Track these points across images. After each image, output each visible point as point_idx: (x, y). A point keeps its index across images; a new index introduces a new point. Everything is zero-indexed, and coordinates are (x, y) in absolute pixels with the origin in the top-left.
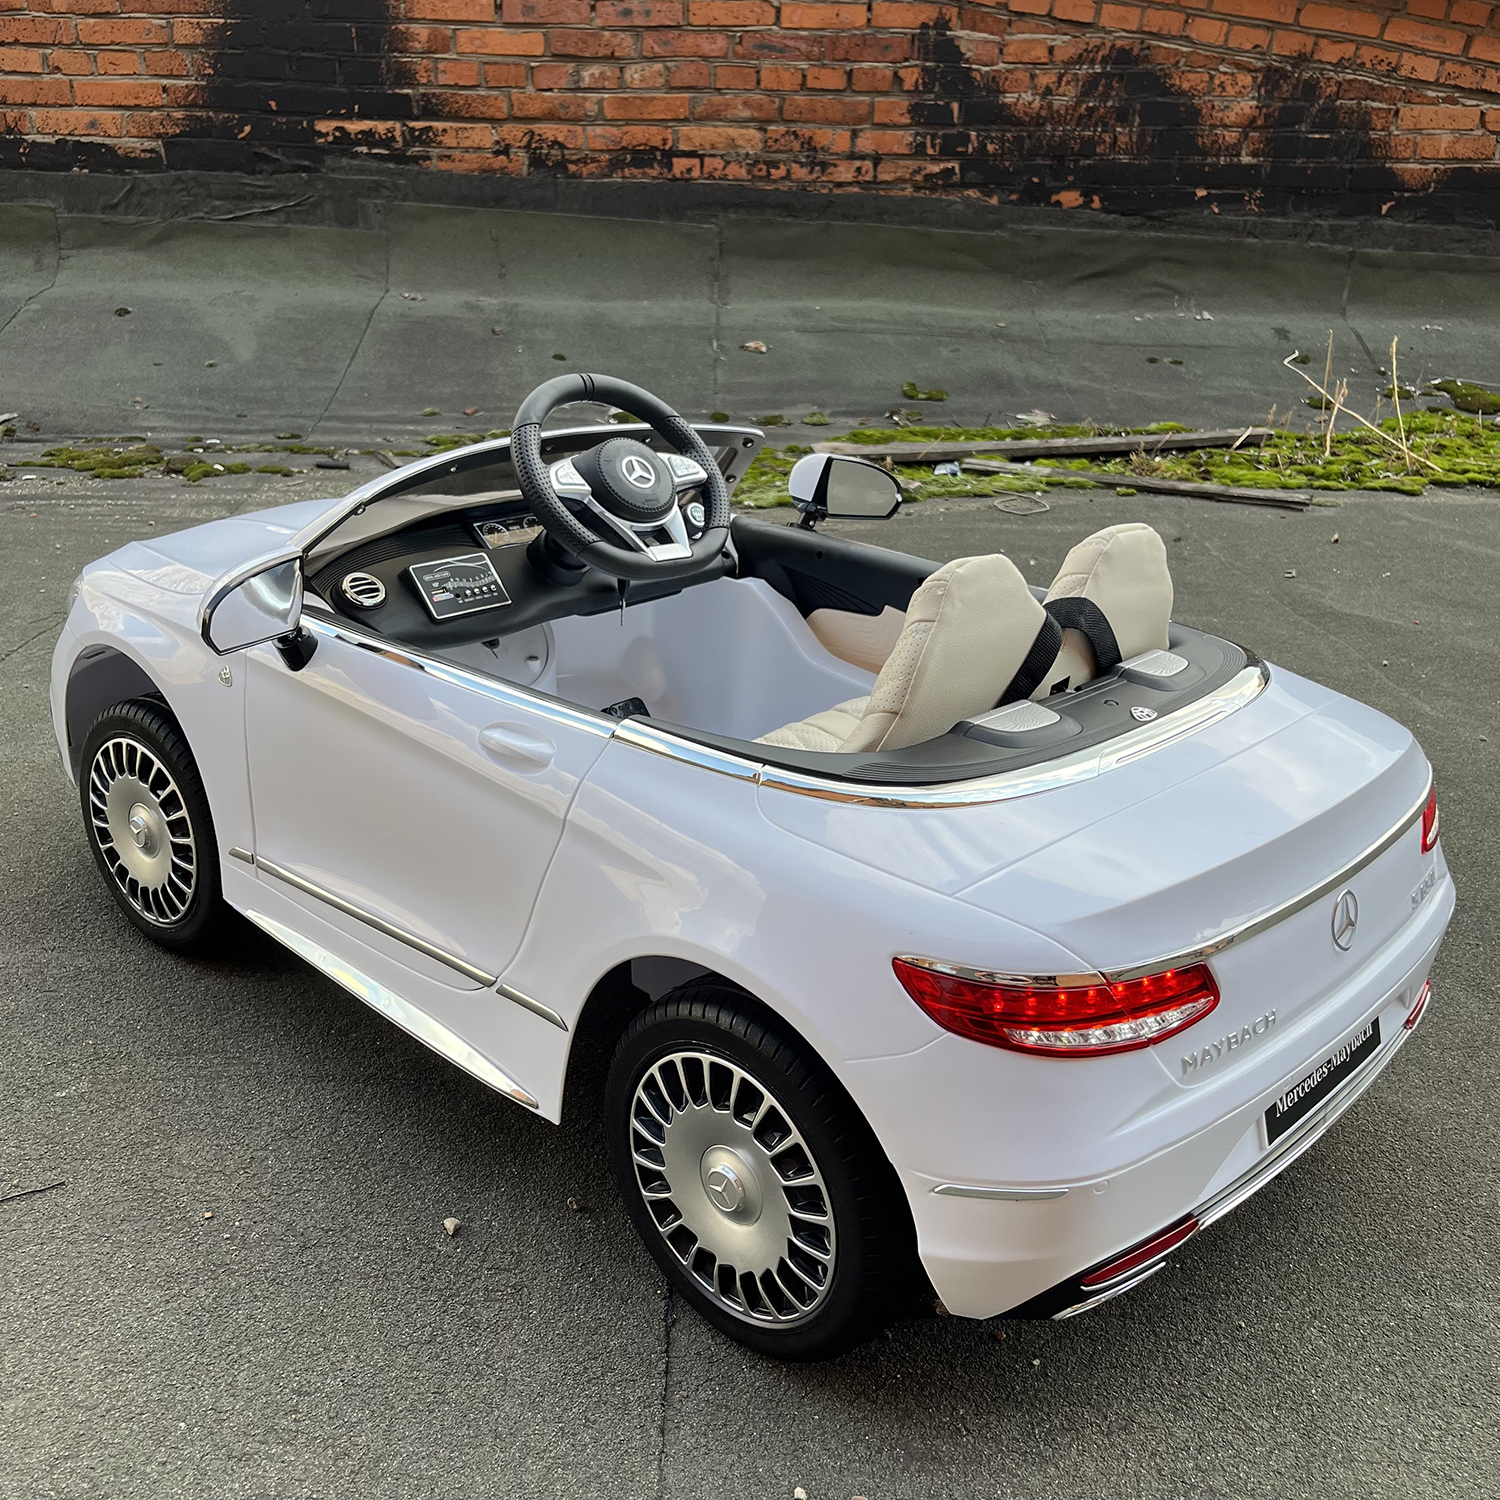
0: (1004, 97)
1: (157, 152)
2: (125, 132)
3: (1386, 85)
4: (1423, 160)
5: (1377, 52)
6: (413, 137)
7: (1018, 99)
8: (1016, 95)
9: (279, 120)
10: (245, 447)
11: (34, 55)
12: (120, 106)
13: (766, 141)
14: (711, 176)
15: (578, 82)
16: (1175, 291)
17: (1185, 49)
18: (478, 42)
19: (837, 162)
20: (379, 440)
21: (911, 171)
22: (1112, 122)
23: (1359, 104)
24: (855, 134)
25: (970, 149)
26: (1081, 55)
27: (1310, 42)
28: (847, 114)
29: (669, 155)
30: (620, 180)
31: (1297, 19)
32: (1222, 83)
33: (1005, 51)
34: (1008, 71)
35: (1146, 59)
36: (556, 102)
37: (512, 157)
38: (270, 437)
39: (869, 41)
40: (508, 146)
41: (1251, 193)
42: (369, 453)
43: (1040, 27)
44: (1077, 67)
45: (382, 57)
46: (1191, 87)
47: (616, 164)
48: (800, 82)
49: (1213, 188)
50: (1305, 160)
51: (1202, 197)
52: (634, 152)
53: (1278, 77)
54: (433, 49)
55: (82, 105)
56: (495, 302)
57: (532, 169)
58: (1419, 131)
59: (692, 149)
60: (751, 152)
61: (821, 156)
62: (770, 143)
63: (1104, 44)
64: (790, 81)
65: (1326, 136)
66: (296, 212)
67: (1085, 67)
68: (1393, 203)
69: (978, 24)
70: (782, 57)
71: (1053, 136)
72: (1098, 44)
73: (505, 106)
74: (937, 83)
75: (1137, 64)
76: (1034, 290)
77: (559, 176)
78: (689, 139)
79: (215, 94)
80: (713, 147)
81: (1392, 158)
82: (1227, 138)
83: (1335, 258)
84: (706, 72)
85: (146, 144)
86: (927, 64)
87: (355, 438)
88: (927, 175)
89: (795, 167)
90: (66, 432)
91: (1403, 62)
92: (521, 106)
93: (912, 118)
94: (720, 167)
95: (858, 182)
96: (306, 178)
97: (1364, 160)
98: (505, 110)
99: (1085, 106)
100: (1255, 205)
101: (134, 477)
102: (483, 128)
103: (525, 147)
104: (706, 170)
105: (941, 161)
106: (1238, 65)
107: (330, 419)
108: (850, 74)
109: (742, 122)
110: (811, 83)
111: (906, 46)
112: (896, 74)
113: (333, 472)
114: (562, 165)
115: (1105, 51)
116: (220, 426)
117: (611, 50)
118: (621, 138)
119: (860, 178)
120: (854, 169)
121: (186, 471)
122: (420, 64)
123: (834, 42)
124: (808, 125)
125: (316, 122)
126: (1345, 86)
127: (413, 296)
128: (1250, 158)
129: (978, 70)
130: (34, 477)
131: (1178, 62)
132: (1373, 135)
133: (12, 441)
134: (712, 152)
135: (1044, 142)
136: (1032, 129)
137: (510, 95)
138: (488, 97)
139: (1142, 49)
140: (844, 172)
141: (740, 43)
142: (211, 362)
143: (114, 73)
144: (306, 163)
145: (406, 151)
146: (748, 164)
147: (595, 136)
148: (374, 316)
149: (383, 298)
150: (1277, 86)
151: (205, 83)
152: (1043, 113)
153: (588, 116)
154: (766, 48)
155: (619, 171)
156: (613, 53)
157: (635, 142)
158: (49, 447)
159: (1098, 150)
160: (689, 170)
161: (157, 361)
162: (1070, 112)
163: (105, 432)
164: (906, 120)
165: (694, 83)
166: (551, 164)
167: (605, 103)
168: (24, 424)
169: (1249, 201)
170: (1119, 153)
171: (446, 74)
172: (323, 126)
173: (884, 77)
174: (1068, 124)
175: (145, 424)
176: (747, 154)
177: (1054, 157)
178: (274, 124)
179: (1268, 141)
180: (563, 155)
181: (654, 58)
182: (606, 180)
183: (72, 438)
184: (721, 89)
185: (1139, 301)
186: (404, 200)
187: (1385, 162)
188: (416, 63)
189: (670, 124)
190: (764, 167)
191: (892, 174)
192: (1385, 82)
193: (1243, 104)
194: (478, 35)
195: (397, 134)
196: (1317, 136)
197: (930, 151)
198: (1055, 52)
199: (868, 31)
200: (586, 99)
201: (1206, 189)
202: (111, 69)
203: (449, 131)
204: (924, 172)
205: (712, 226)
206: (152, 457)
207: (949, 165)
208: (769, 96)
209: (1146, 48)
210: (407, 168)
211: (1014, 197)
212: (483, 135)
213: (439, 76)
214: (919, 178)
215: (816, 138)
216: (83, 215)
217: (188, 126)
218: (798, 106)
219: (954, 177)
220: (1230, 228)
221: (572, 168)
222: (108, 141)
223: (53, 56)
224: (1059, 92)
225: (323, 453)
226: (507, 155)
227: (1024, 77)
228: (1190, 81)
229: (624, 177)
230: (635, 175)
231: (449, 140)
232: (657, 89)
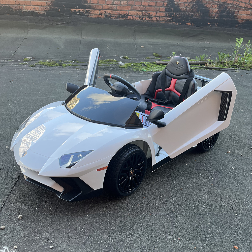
0: (180, 7)
1: (45, 13)
2: (39, 10)
3: (237, 7)
4: (242, 19)
5: (236, 2)
6: (86, 12)
7: (182, 8)
9: (65, 9)
12: (39, 6)
14: (134, 19)
15: (113, 3)
16: (203, 38)
17: (208, 1)
19: (153, 17)
22: (196, 12)
23: (233, 10)
24: (156, 13)
25: (174, 16)
26: (192, 1)
27: (226, 0)
28: (155, 10)
29: (127, 16)
32: (213, 6)
33: (180, 0)
34: (181, 3)
35: (202, 2)
36: (110, 7)
40: (102, 14)
41: (216, 24)
44: (191, 3)
47: (119, 17)
50: (225, 19)
52: (122, 15)
55: (32, 5)
56: (99, 39)
57: (105, 17)
58: (242, 14)
59: (131, 15)
60: (140, 16)
61: (151, 16)
62: (143, 14)
64: (147, 4)
65: (228, 15)
66: (67, 24)
68: (237, 26)
71: (187, 14)
73: (101, 7)
74: (170, 5)
75: (200, 3)
76: (183, 38)
77: (109, 19)
78: (130, 13)
79: (55, 4)
80: (134, 15)
82: (213, 15)
83: (228, 34)
84: (134, 2)
85: (43, 12)
86: (168, 2)
88: (167, 20)
89: (147, 18)
91: (240, 4)
92: (104, 7)
94: (135, 18)
96: (69, 18)
97: (233, 19)
99: (192, 9)
103: (104, 14)
104: (133, 18)
105: (170, 17)
106: (215, 4)
107: (80, 57)
108: (156, 3)
109: (139, 11)
110: (150, 5)
112: (163, 3)
114: (110, 17)
115: (195, 1)
116: (63, 58)
118: (120, 13)
119: (157, 20)
120: (156, 18)
124: (149, 11)
126: (231, 7)
127: (86, 38)
128: (216, 18)
129: (176, 3)
131: (206, 3)
132: (235, 15)
135: (185, 15)
136: (184, 13)
137: (102, 5)
138: (99, 6)
139: (201, 0)
140: (154, 19)
142: (58, 48)
144: (69, 16)
145: (85, 14)
147: (116, 12)
148: (81, 41)
149: (81, 38)
150: (221, 7)
151: (53, 2)
152: (186, 10)
153: (115, 9)
159: (194, 16)
160: (130, 18)
161: (49, 48)
162: (190, 10)
164: (164, 11)
165: (131, 4)
166: (108, 17)
167: (117, 7)
170: (197, 17)
172: (72, 10)
173: (161, 4)
174: (189, 12)
175: (51, 58)
177: (187, 17)
179: (219, 15)
180: (110, 15)
182: (117, 20)
184: (135, 5)
185: (198, 40)
186: (85, 22)
187: (237, 19)
189: (128, 11)
190: (142, 18)
191: (162, 19)
193: (216, 9)
195: (84, 11)
196: (226, 15)
197: (168, 16)
198: (188, 0)
200: (114, 6)
201: (210, 23)
205: (133, 27)
208: (143, 6)
210: (85, 17)
211: (180, 23)
212: (98, 12)
213: (91, 2)
214: (166, 20)
215: (150, 13)
216: (32, 23)
217: (50, 9)
218: (148, 8)
219: (171, 20)
220: (213, 29)
221: (112, 17)
222: (37, 11)
224: (188, 7)
226: (101, 15)
227: (183, 4)
228: (208, 6)
229: (120, 19)
230: (122, 19)
231: (92, 12)
232: (126, 5)
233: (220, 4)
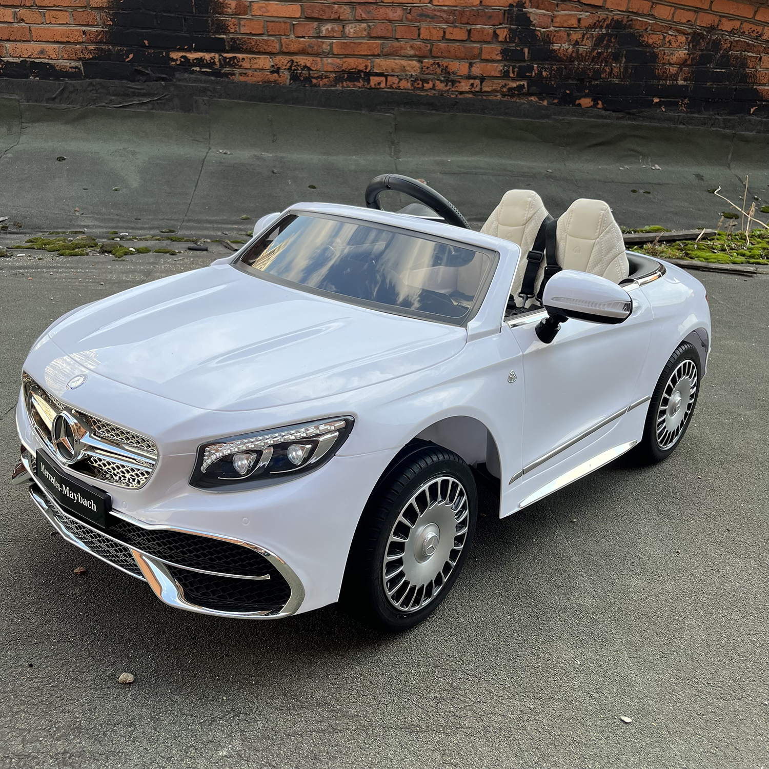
0: (553, 46)
1: (79, 69)
2: (60, 57)
3: (756, 44)
5: (751, 26)
6: (225, 63)
7: (560, 47)
8: (559, 45)
9: (150, 52)
10: (144, 237)
11: (9, 12)
12: (58, 42)
13: (422, 68)
14: (391, 87)
15: (319, 33)
16: (638, 152)
17: (651, 22)
18: (263, 9)
19: (461, 80)
20: (220, 233)
21: (501, 86)
22: (611, 60)
23: (741, 53)
24: (471, 65)
25: (533, 74)
26: (595, 23)
27: (717, 19)
28: (467, 54)
29: (368, 75)
30: (341, 88)
31: (710, 7)
32: (670, 40)
33: (554, 20)
34: (556, 31)
35: (630, 27)
36: (307, 44)
37: (281, 74)
38: (157, 232)
39: (480, 14)
40: (279, 69)
41: (682, 101)
42: (216, 241)
43: (574, 8)
44: (593, 30)
45: (209, 17)
46: (653, 42)
47: (339, 79)
48: (442, 36)
49: (662, 98)
50: (712, 83)
51: (657, 102)
52: (349, 73)
53: (699, 38)
54: (238, 13)
55: (36, 41)
56: (271, 155)
57: (292, 82)
59: (381, 72)
60: (413, 74)
61: (452, 77)
62: (424, 69)
63: (608, 18)
64: (437, 35)
65: (723, 71)
66: (158, 103)
67: (597, 30)
68: (757, 107)
69: (540, 5)
70: (433, 21)
71: (578, 68)
72: (605, 18)
73: (278, 46)
74: (517, 38)
75: (625, 29)
76: (565, 152)
77: (307, 85)
78: (380, 66)
79: (113, 36)
80: (393, 71)
81: (757, 83)
82: (671, 70)
83: (725, 137)
84: (390, 28)
85: (72, 64)
86: (512, 27)
87: (206, 233)
88: (509, 88)
89: (438, 82)
90: (37, 228)
91: (765, 31)
92: (287, 46)
93: (502, 57)
94: (397, 82)
95: (472, 92)
96: (164, 85)
97: (743, 84)
98: (278, 48)
99: (596, 51)
100: (684, 107)
101: (82, 255)
102: (265, 58)
103: (288, 69)
104: (388, 84)
105: (517, 80)
106: (678, 31)
107: (189, 221)
108: (469, 31)
109: (410, 57)
110: (448, 36)
111: (501, 17)
112: (495, 32)
113: (198, 252)
114: (308, 79)
115: (608, 22)
116: (125, 225)
117: (338, 15)
118: (342, 65)
119: (473, 89)
120: (470, 84)
121: (114, 252)
122: (231, 21)
123: (462, 13)
124: (446, 60)
125: (170, 53)
126: (734, 44)
127: (224, 152)
128: (683, 82)
129: (539, 31)
130: (24, 255)
131: (647, 28)
132: (748, 70)
133: (6, 233)
134: (392, 74)
135: (574, 71)
136: (567, 63)
137: (281, 40)
138: (268, 40)
139: (628, 21)
140: (464, 86)
141: (410, 13)
142: (116, 188)
143: (55, 23)
144: (164, 76)
145: (221, 70)
146: (412, 81)
147: (328, 64)
148: (205, 163)
149: (207, 153)
150: (698, 43)
151: (107, 30)
152: (574, 55)
153: (325, 52)
154: (424, 16)
155: (340, 83)
156: (339, 17)
157: (350, 68)
158: (28, 237)
159: (602, 76)
160: (379, 84)
161: (85, 187)
162: (588, 55)
163: (60, 228)
164: (499, 58)
165: (383, 35)
166: (302, 79)
167: (334, 45)
168: (12, 223)
169: (681, 105)
170: (613, 78)
171: (245, 27)
172: (174, 55)
173: (488, 34)
174: (587, 62)
175: (82, 224)
176: (412, 75)
177: (578, 80)
178: (146, 53)
179: (693, 72)
180: (309, 74)
181: (362, 20)
182: (333, 88)
183: (41, 232)
184: (397, 39)
185: (621, 158)
186: (219, 98)
187: (753, 86)
188: (228, 20)
189: (370, 58)
190: (421, 83)
191: (491, 88)
192: (755, 42)
193: (680, 52)
194: (264, 5)
195: (217, 60)
196: (718, 70)
197: (512, 75)
198: (581, 22)
199: (480, 8)
200: (323, 43)
201: (659, 98)
202: (53, 21)
203: (246, 60)
204: (507, 87)
205: (392, 115)
206: (92, 243)
207: (522, 83)
208: (425, 43)
209: (630, 21)
210: (221, 80)
211: (556, 101)
212: (265, 62)
213: (241, 28)
214: (505, 90)
215: (449, 66)
216: (35, 103)
217: (97, 54)
218: (440, 49)
219: (524, 90)
220: (670, 119)
221: (314, 81)
222: (50, 62)
223: (20, 12)
224: (582, 44)
225: (190, 241)
226: (278, 73)
227: (564, 35)
228: (652, 39)
229: (343, 87)
230: (349, 86)
231: (246, 64)
232: (363, 38)
233: (695, 32)
